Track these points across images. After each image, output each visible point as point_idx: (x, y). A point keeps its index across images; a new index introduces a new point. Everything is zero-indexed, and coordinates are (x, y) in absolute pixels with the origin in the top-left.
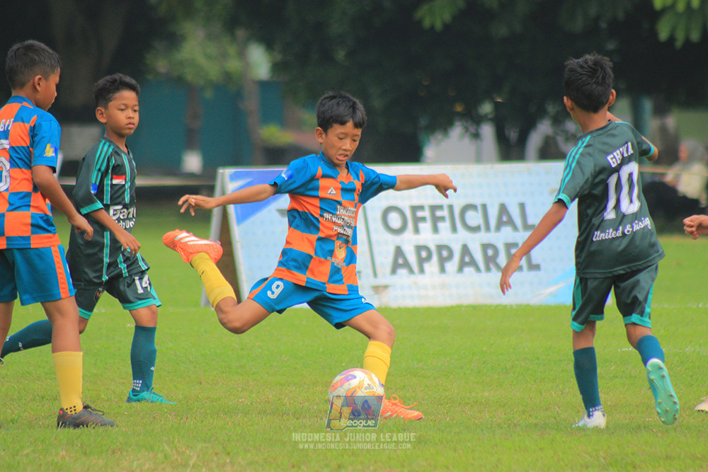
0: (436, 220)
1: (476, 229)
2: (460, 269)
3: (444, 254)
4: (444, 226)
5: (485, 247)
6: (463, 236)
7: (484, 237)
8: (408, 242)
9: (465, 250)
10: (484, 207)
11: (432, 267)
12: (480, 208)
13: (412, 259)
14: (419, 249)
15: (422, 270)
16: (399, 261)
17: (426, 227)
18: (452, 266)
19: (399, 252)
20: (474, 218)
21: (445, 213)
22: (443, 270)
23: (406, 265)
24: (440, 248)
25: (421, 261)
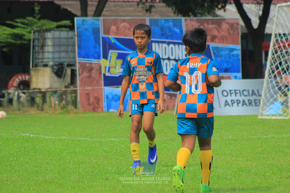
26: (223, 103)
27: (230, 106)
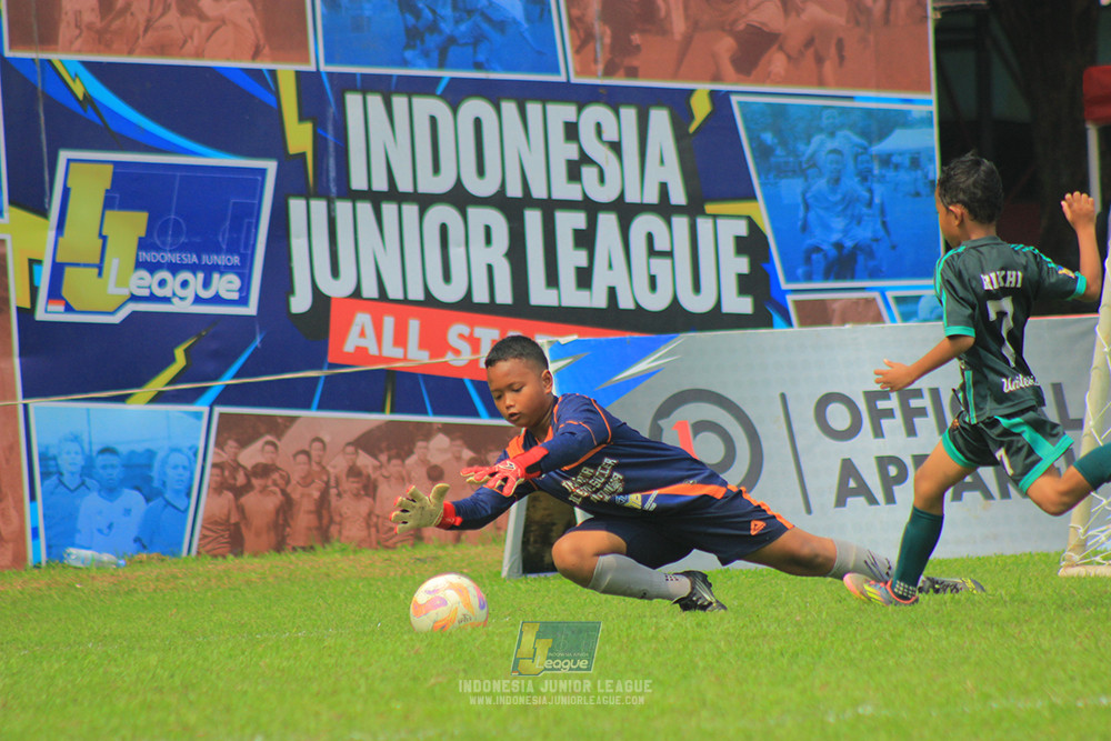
26: (824, 482)
27: (872, 501)
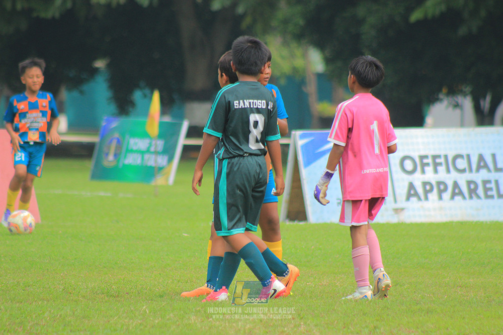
0: (436, 165)
1: (463, 171)
2: (453, 197)
3: (442, 187)
4: (442, 169)
5: (469, 183)
6: (454, 175)
7: (468, 176)
8: (418, 179)
9: (456, 185)
10: (468, 156)
11: (433, 196)
12: (465, 157)
13: (420, 190)
14: (425, 184)
15: (427, 198)
16: (412, 192)
17: (429, 170)
18: (447, 195)
19: (411, 186)
20: (462, 164)
21: (442, 160)
22: (440, 198)
23: (416, 194)
24: (439, 183)
25: (426, 192)
